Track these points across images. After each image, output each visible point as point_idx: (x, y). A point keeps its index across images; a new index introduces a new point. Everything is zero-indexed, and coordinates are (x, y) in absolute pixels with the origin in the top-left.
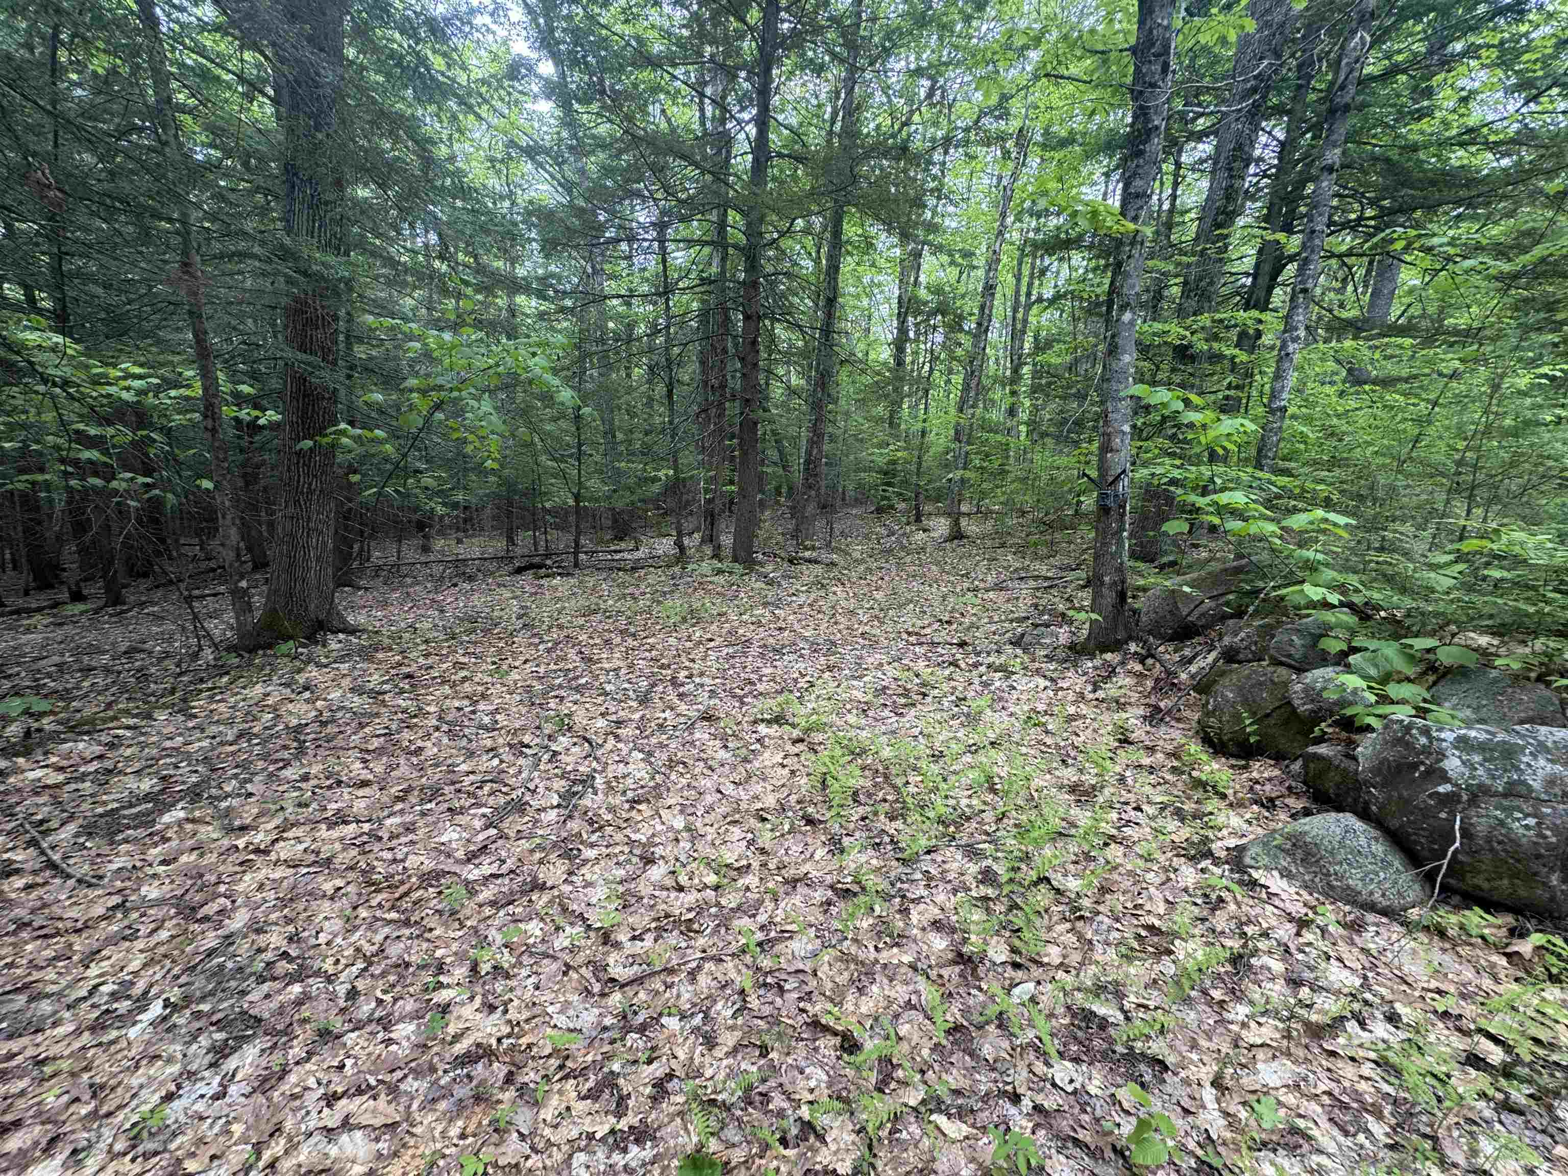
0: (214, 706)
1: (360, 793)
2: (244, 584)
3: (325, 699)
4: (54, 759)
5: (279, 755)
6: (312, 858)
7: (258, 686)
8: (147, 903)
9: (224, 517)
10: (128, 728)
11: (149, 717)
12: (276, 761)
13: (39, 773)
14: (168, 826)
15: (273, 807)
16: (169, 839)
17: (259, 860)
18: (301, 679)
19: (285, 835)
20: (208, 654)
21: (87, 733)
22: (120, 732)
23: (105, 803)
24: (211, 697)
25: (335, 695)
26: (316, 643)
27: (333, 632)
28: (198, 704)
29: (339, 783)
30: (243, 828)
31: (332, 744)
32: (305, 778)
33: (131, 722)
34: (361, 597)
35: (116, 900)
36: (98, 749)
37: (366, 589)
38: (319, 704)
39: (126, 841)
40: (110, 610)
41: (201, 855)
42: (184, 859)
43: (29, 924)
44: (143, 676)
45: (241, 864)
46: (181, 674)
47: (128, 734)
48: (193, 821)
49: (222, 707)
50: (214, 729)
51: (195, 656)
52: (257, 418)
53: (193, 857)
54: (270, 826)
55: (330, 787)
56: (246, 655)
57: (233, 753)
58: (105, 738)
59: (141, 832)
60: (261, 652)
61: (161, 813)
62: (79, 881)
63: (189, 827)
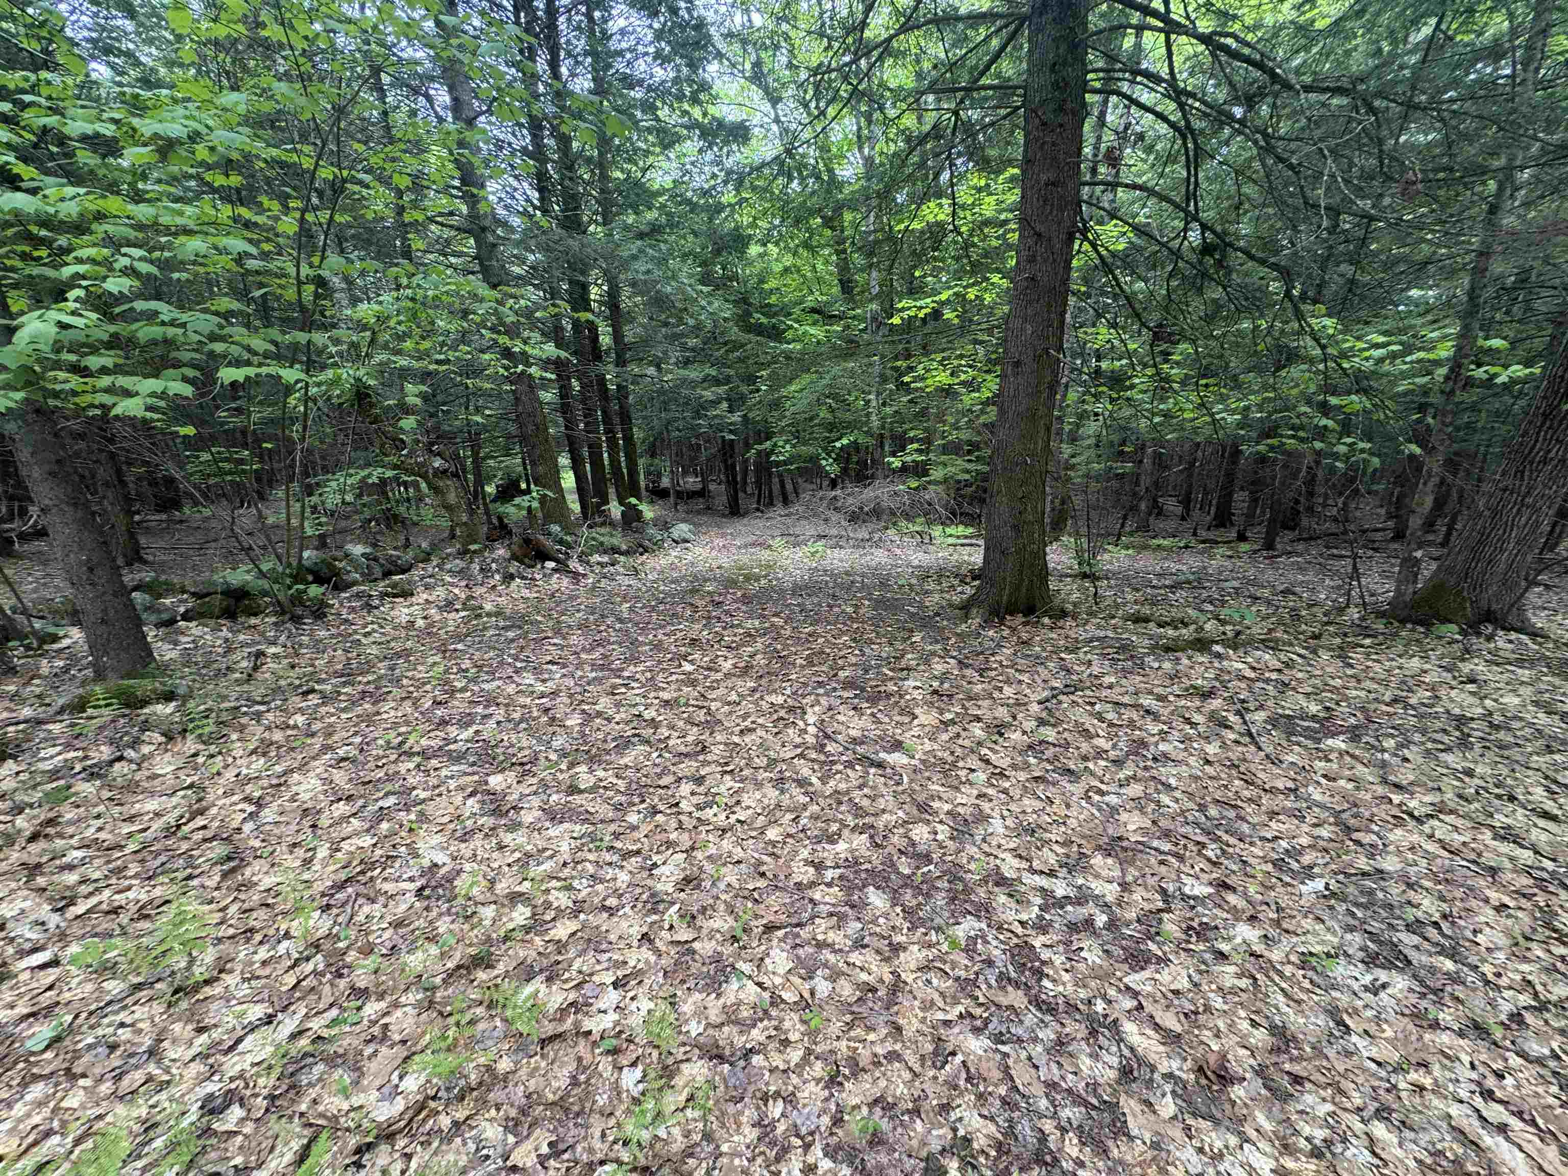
0: (1370, 663)
1: (1542, 823)
2: (1419, 554)
3: (1496, 701)
4: (1250, 660)
5: (1438, 736)
6: (1473, 856)
7: (1416, 659)
8: (1312, 804)
9: (1425, 484)
10: (1299, 655)
11: (1315, 652)
12: (1435, 741)
13: (1240, 666)
14: (1332, 750)
15: (1430, 784)
16: (1330, 761)
17: (1412, 824)
18: (1466, 668)
19: (1442, 816)
20: (1354, 613)
21: (1272, 648)
22: (1294, 657)
23: (1283, 707)
24: (1368, 654)
25: (1511, 701)
26: (1478, 634)
27: (1503, 629)
28: (1356, 656)
29: (1512, 798)
30: (1398, 787)
31: (1506, 753)
32: (1470, 773)
33: (1303, 652)
34: (1540, 595)
35: (1290, 785)
36: (1278, 665)
37: (1547, 587)
38: (1488, 703)
39: (1299, 744)
40: (1265, 553)
41: (1357, 788)
42: (1342, 783)
43: (1238, 767)
44: (1296, 616)
45: (1394, 817)
46: (1327, 623)
47: (1300, 660)
48: (1353, 756)
49: (1377, 667)
50: (1368, 684)
51: (1341, 610)
52: (1496, 375)
53: (1350, 786)
54: (1428, 799)
55: (1499, 797)
56: (1396, 624)
57: (1388, 714)
58: (1282, 656)
59: (1309, 743)
60: (1409, 626)
61: (1326, 736)
62: (1267, 756)
63: (1348, 759)
